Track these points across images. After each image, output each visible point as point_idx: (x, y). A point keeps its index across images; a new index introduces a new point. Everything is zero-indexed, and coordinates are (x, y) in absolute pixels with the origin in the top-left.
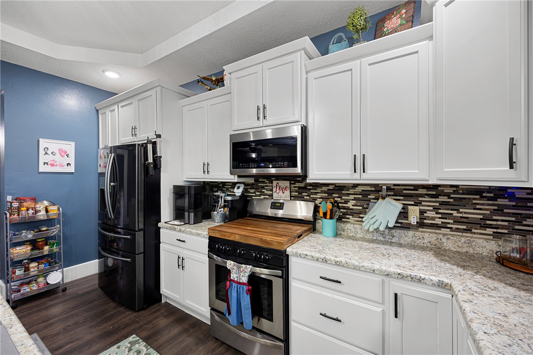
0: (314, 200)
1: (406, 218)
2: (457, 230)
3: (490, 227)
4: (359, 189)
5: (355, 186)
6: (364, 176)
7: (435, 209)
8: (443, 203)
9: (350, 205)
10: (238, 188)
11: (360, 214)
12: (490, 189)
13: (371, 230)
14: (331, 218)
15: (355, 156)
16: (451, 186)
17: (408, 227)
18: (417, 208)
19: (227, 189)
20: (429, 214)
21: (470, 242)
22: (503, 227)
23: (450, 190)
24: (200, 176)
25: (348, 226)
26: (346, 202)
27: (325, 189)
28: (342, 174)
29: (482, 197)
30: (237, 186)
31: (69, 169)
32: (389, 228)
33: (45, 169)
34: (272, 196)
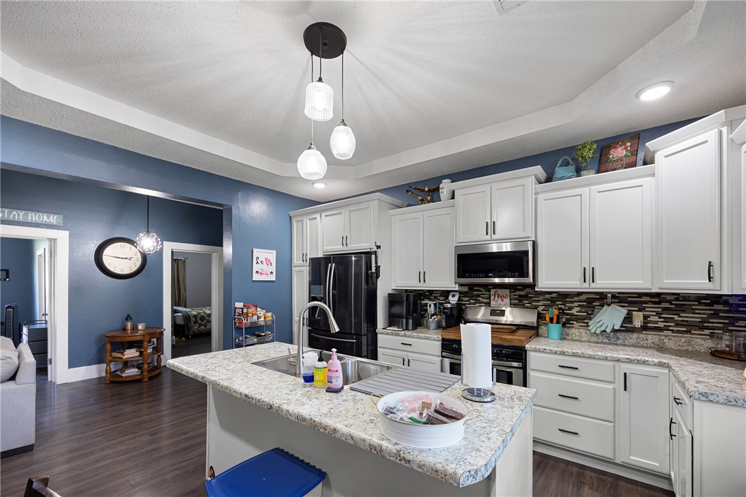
0: (536, 308)
1: (631, 322)
2: (678, 332)
3: (708, 328)
4: (583, 297)
5: (580, 294)
6: (593, 285)
7: (658, 314)
8: (665, 309)
9: (574, 311)
10: (454, 296)
11: (584, 320)
12: (708, 296)
13: (598, 332)
14: (558, 322)
15: (585, 268)
16: (673, 294)
17: (633, 330)
18: (641, 314)
19: (435, 297)
20: (651, 319)
21: (689, 343)
22: (719, 328)
23: (672, 298)
24: (414, 284)
25: (573, 331)
26: (571, 309)
27: (547, 296)
28: (569, 283)
29: (700, 304)
30: (451, 294)
31: (273, 278)
32: (614, 331)
33: (256, 277)
34: (489, 304)
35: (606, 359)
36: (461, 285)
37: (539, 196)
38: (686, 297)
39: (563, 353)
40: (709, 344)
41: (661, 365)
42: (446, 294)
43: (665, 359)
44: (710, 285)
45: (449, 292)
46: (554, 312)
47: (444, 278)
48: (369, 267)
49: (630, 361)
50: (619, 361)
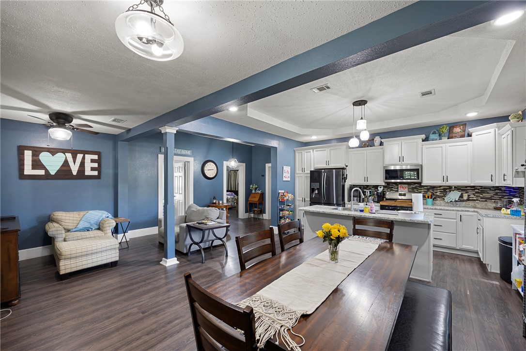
0: (420, 192)
1: (463, 198)
2: (482, 201)
3: (493, 199)
4: (442, 188)
5: (440, 186)
6: (447, 183)
7: (474, 194)
8: (476, 192)
9: (438, 194)
10: (381, 188)
11: (442, 197)
12: (493, 187)
13: (449, 201)
14: (431, 198)
16: (480, 186)
17: (464, 201)
18: (467, 194)
19: (370, 188)
20: (471, 196)
21: (486, 205)
22: (497, 199)
23: (480, 188)
24: (362, 182)
25: (437, 202)
26: (436, 193)
27: (425, 188)
28: (437, 182)
29: (490, 190)
30: (379, 187)
31: (289, 179)
32: (456, 201)
33: (284, 179)
34: (397, 191)
35: (453, 210)
36: (385, 183)
37: (423, 146)
38: (486, 188)
39: (436, 209)
40: (494, 205)
41: (474, 211)
42: (376, 187)
43: (476, 210)
44: (492, 183)
45: (378, 186)
46: (429, 194)
47: (379, 180)
48: (343, 175)
49: (462, 211)
50: (458, 211)
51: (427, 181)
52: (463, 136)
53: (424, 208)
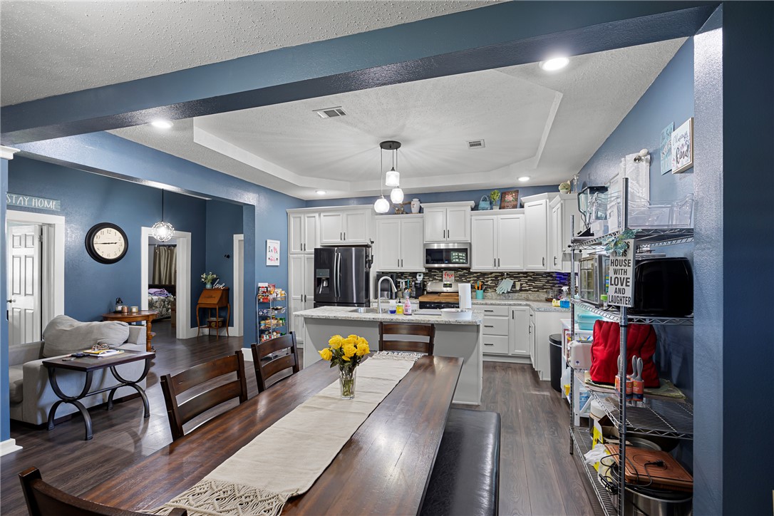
0: (469, 282)
1: (515, 287)
2: (534, 291)
3: (545, 289)
4: (493, 275)
5: (492, 273)
6: (499, 268)
7: (526, 282)
8: (529, 280)
9: (489, 283)
10: (420, 276)
11: (494, 288)
12: (545, 273)
13: (501, 293)
14: (482, 289)
15: (495, 259)
16: (532, 272)
17: (516, 292)
18: (519, 283)
19: (406, 277)
20: (523, 285)
21: (538, 296)
22: (549, 288)
23: (531, 274)
24: (395, 268)
25: (488, 294)
26: (487, 282)
27: (475, 275)
28: (487, 267)
29: (543, 277)
30: (418, 274)
31: (277, 263)
32: (508, 292)
33: (269, 263)
34: (441, 280)
35: (505, 305)
36: (426, 268)
37: (473, 217)
38: (538, 274)
39: (486, 304)
40: (546, 296)
41: (527, 305)
42: (414, 275)
43: (528, 303)
44: (543, 268)
45: (416, 273)
46: (479, 283)
47: (416, 264)
48: (367, 256)
49: (515, 305)
50: (510, 305)
51: (476, 267)
52: (515, 207)
53: (473, 304)
